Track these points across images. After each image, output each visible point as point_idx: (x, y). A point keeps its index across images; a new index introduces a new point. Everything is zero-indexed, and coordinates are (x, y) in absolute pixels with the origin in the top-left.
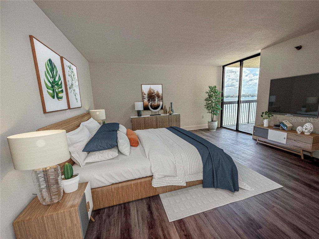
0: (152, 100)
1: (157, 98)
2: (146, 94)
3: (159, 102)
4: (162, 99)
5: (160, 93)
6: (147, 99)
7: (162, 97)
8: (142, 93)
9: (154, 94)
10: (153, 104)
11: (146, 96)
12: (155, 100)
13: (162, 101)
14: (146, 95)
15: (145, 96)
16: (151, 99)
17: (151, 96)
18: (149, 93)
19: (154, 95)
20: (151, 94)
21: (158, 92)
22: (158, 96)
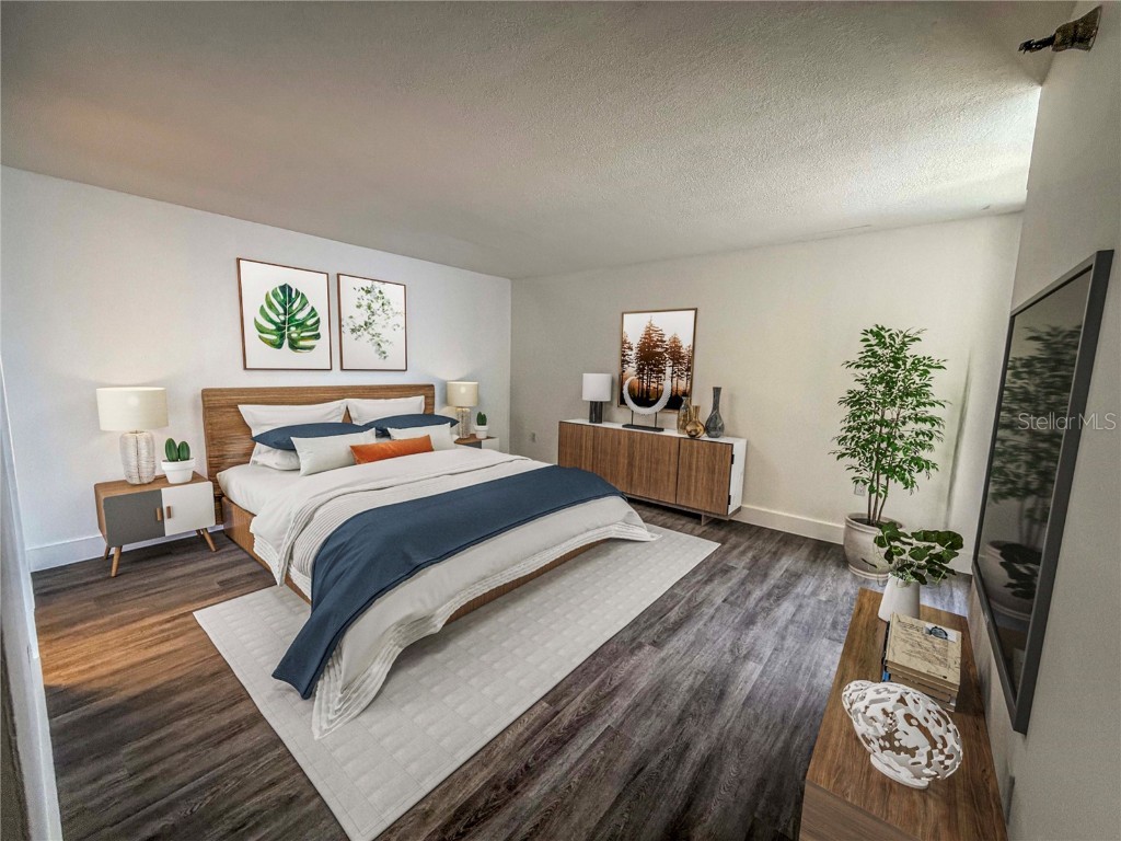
0: (651, 370)
1: (670, 363)
2: (635, 346)
3: (675, 379)
4: (688, 369)
5: (686, 343)
6: (634, 365)
7: (691, 361)
8: (624, 342)
9: (659, 350)
10: (653, 385)
11: (632, 355)
12: (662, 371)
13: (690, 378)
14: (635, 351)
15: (630, 353)
16: (649, 364)
17: (652, 356)
18: (644, 343)
19: (661, 353)
20: (649, 346)
21: (675, 340)
22: (677, 356)
